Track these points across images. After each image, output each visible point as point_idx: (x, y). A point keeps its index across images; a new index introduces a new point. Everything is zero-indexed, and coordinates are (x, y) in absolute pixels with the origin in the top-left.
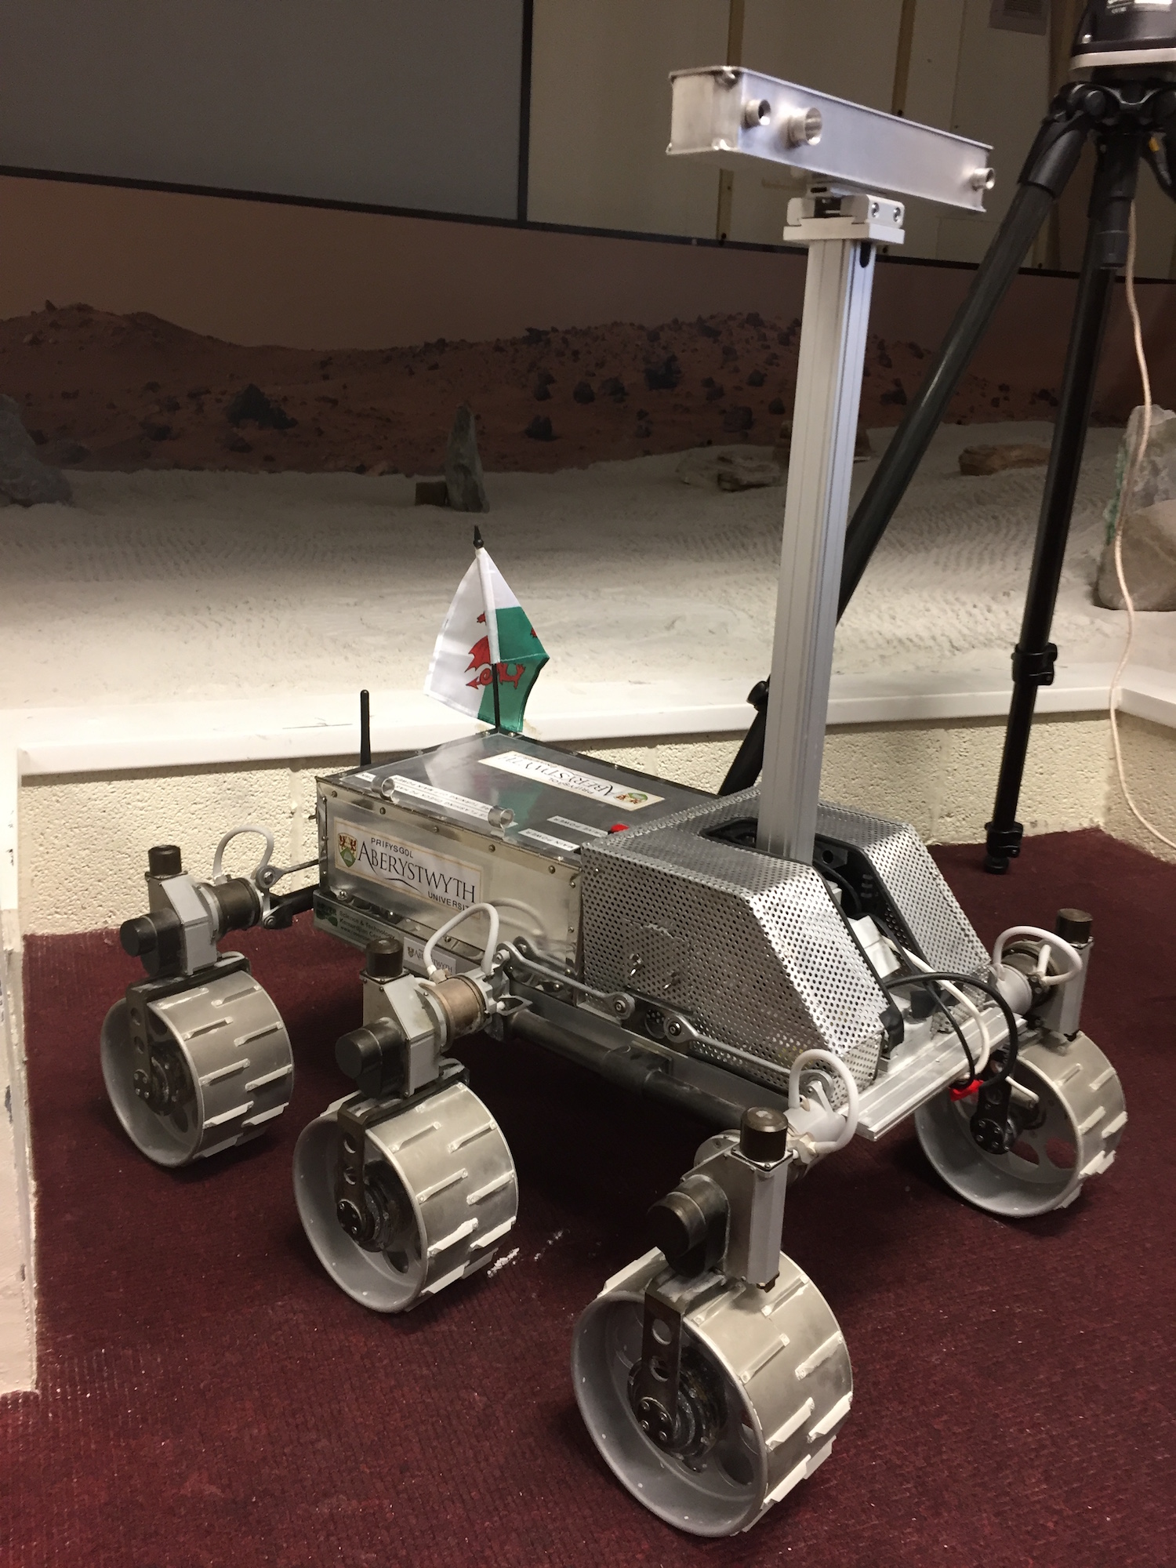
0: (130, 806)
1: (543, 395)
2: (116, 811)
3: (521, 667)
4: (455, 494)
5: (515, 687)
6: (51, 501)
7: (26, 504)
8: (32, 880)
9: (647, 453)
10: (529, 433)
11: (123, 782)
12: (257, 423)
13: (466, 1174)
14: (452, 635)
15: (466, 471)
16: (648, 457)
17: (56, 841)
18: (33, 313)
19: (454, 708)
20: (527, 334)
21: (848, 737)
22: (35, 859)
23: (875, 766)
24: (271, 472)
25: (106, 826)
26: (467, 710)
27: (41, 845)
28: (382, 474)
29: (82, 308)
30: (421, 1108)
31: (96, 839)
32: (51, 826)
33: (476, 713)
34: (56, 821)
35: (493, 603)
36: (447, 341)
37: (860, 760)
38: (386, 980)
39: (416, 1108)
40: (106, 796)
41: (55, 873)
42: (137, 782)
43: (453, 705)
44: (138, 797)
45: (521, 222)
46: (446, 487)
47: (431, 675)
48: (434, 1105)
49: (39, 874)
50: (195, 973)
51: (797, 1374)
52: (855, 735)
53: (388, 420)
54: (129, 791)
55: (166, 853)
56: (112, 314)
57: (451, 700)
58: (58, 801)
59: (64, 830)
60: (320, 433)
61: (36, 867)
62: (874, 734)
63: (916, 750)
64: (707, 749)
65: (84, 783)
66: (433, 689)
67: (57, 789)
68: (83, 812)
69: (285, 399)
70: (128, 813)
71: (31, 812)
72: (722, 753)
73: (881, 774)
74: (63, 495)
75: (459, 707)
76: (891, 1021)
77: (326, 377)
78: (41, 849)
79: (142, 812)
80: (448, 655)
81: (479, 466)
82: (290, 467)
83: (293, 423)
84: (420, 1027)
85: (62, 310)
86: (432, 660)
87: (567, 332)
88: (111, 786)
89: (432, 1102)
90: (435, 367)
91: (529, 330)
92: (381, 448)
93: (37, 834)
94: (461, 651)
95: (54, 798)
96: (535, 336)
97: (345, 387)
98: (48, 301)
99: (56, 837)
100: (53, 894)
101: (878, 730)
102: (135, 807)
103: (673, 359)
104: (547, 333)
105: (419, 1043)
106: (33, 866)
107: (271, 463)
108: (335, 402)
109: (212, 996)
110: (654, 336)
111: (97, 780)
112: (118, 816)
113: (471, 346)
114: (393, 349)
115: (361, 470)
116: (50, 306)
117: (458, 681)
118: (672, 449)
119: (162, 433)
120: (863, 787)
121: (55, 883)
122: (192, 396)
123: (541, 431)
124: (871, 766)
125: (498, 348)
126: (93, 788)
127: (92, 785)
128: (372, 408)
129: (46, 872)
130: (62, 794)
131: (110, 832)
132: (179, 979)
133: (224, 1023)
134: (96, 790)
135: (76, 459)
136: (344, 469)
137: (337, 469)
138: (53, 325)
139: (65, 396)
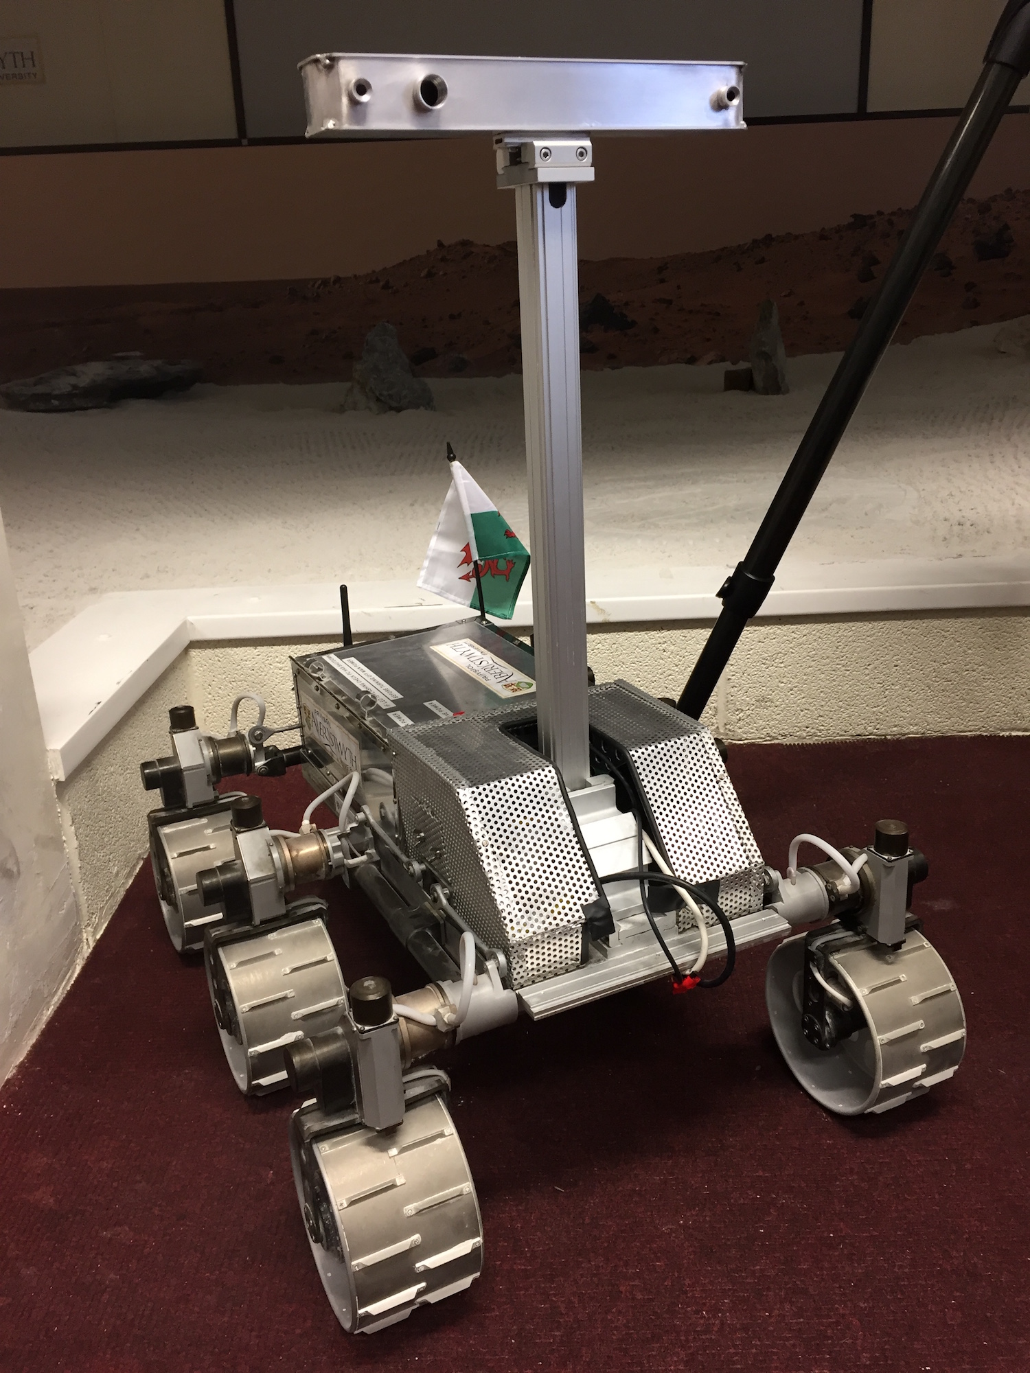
0: (271, 667)
1: (867, 277)
2: (262, 670)
3: (511, 563)
4: (758, 380)
5: (507, 580)
6: (417, 407)
7: (399, 410)
8: (205, 720)
9: (975, 323)
10: (852, 314)
11: (265, 648)
12: (603, 327)
13: (292, 995)
14: (443, 535)
15: (767, 357)
16: (975, 328)
17: (220, 691)
18: (428, 251)
19: (447, 598)
20: (852, 220)
21: (936, 623)
22: (206, 704)
23: (970, 651)
24: (613, 368)
25: (255, 681)
26: (459, 600)
27: (210, 694)
28: (710, 363)
29: (465, 243)
30: (272, 936)
31: (248, 691)
32: (215, 679)
33: (469, 602)
34: (219, 676)
35: (468, 508)
36: (773, 236)
37: (952, 645)
38: (242, 830)
39: (269, 935)
40: (253, 658)
41: (221, 715)
42: (276, 648)
43: (445, 595)
44: (277, 659)
45: (862, 114)
46: (751, 374)
47: (425, 570)
48: (286, 935)
49: (210, 715)
50: (194, 807)
51: (404, 1211)
52: (945, 620)
53: (718, 314)
54: (270, 655)
55: (182, 712)
56: (488, 246)
57: (443, 592)
58: (219, 661)
59: (226, 683)
60: (656, 331)
61: (207, 710)
62: (967, 620)
63: (1019, 636)
64: (779, 631)
65: (237, 647)
66: (425, 582)
67: (218, 651)
68: (237, 670)
69: (627, 304)
70: (271, 671)
71: (201, 669)
72: (796, 636)
73: (978, 659)
74: (425, 401)
75: (452, 597)
76: (596, 912)
77: (662, 281)
78: (210, 696)
79: (281, 671)
80: (441, 553)
81: (781, 351)
82: (629, 363)
83: (633, 323)
84: (262, 871)
85: (450, 246)
86: (427, 558)
87: (893, 214)
88: (257, 650)
89: (284, 932)
90: (762, 261)
91: (854, 216)
92: (709, 340)
93: (206, 685)
94: (452, 549)
95: (216, 658)
96: (860, 221)
97: (679, 287)
98: (439, 241)
99: (220, 688)
100: (221, 732)
101: (972, 616)
102: (276, 668)
103: (1006, 227)
104: (872, 217)
105: (260, 884)
106: (205, 709)
107: (613, 360)
108: (670, 302)
109: (206, 826)
111: (246, 646)
112: (263, 674)
113: (797, 237)
114: (723, 250)
115: (692, 361)
116: (440, 244)
117: (451, 575)
118: (1002, 318)
120: (956, 672)
121: (221, 723)
124: (965, 651)
125: (823, 236)
126: (243, 651)
127: (243, 649)
128: (702, 305)
129: (215, 714)
130: (221, 656)
131: (258, 686)
132: (183, 810)
133: (207, 848)
134: (246, 653)
135: (459, 368)
136: (676, 361)
137: (670, 362)
138: (443, 260)
139: (452, 317)
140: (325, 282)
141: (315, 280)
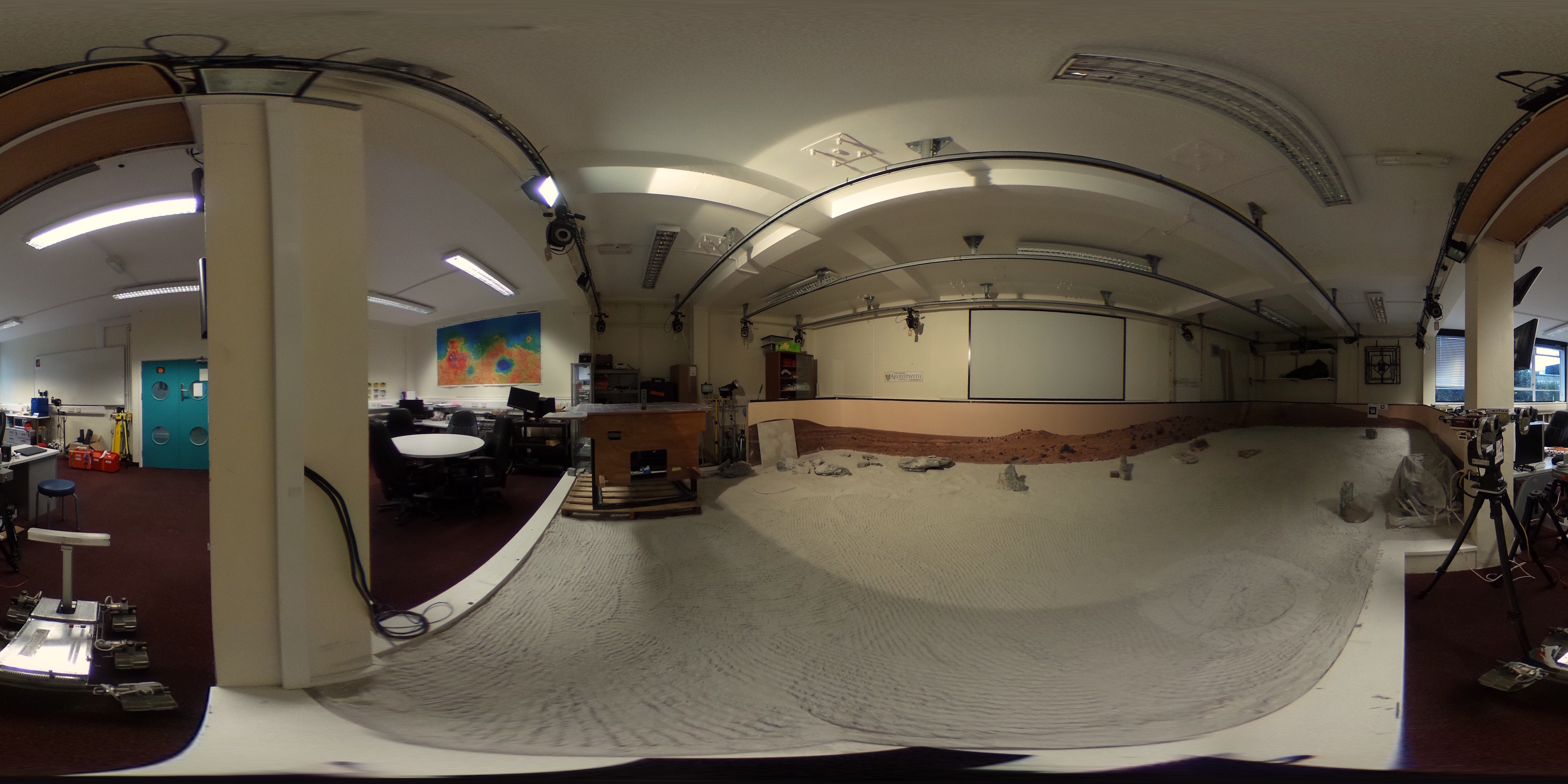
1: (1134, 439)
10: (1131, 448)
12: (1067, 452)
18: (1018, 432)
24: (1070, 463)
29: (1029, 430)
36: (1111, 430)
56: (1036, 431)
60: (1082, 453)
69: (1074, 447)
77: (1083, 441)
82: (1074, 461)
83: (1075, 452)
85: (1025, 431)
87: (1139, 425)
90: (1109, 436)
91: (1131, 425)
96: (1132, 427)
107: (1070, 461)
108: (1085, 446)
110: (1158, 423)
113: (1118, 431)
114: (1099, 433)
115: (1091, 460)
116: (1022, 430)
119: (1044, 456)
122: (1052, 447)
123: (1134, 447)
125: (1123, 430)
135: (1025, 462)
136: (1087, 461)
137: (1086, 461)
138: (1023, 434)
139: (1024, 449)
140: (988, 438)
141: (986, 438)
